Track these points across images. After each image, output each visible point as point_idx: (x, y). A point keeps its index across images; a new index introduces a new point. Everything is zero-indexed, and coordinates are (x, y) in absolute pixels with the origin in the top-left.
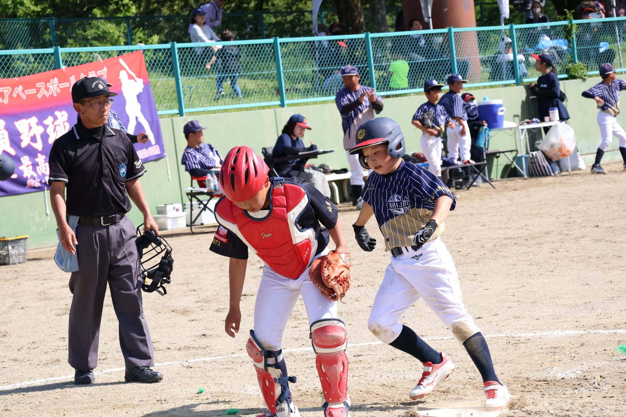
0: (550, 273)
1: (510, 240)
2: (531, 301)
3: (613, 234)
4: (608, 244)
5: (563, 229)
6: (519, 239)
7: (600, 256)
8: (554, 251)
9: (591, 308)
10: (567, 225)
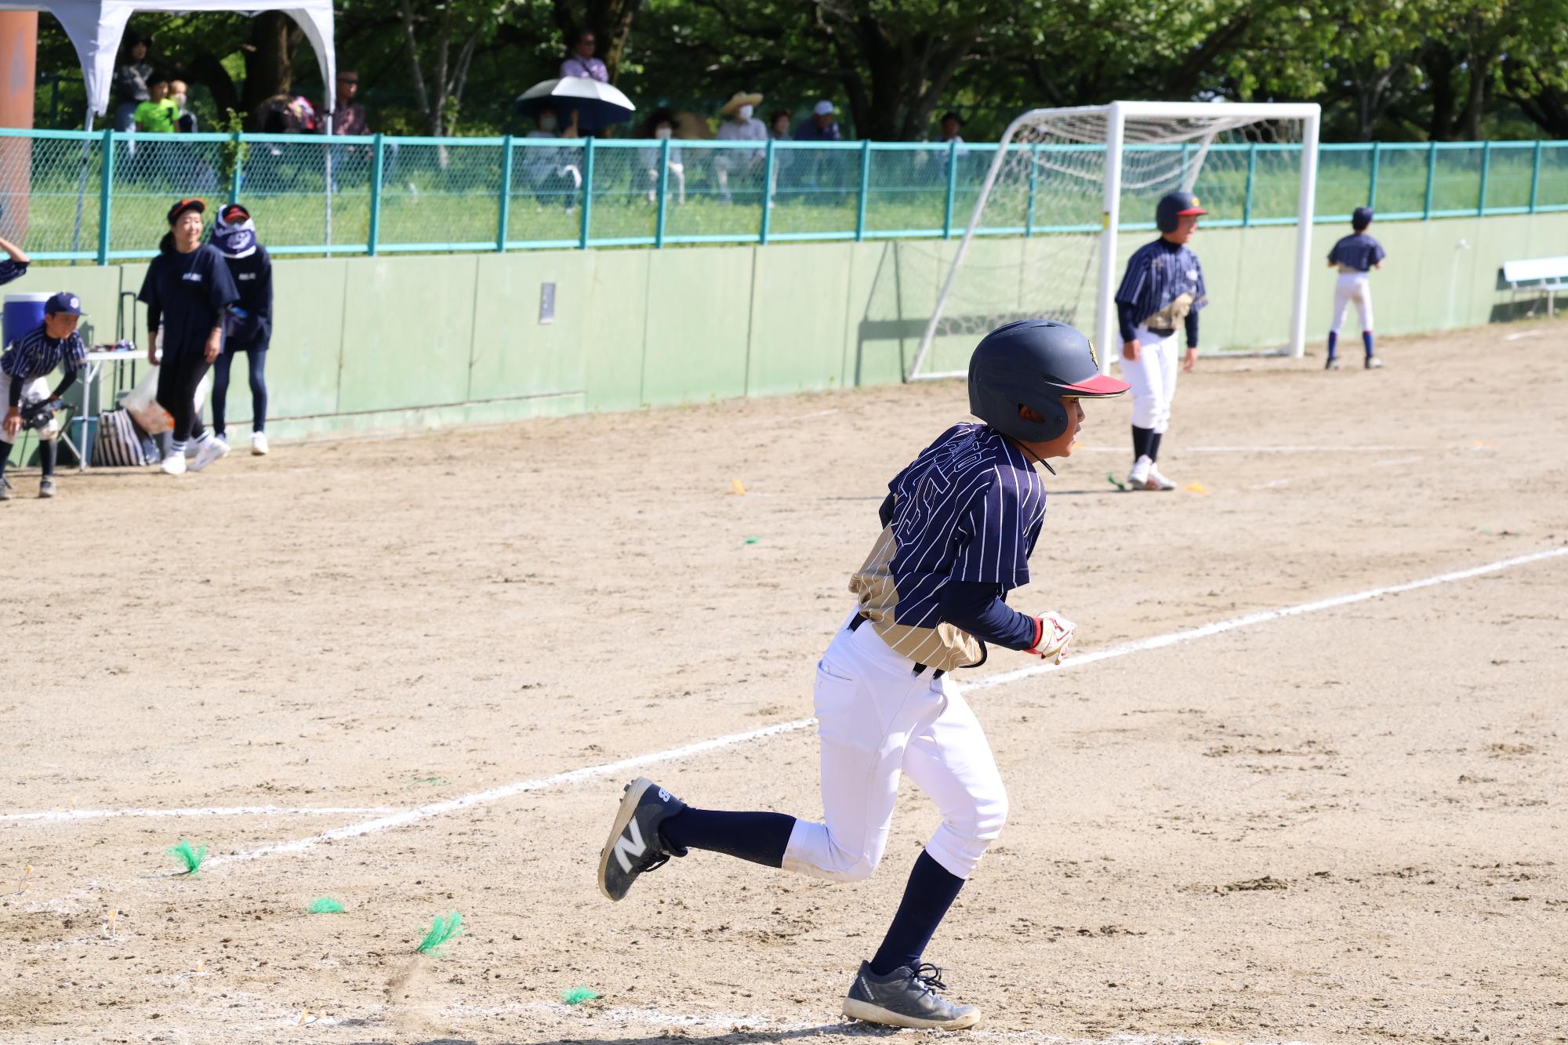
0: (78, 682)
1: (11, 606)
2: (19, 742)
3: (235, 599)
4: (219, 620)
5: (134, 584)
6: (33, 602)
7: (195, 647)
8: (102, 633)
9: (144, 760)
10: (145, 576)
